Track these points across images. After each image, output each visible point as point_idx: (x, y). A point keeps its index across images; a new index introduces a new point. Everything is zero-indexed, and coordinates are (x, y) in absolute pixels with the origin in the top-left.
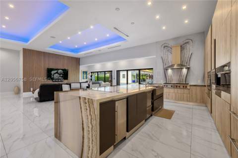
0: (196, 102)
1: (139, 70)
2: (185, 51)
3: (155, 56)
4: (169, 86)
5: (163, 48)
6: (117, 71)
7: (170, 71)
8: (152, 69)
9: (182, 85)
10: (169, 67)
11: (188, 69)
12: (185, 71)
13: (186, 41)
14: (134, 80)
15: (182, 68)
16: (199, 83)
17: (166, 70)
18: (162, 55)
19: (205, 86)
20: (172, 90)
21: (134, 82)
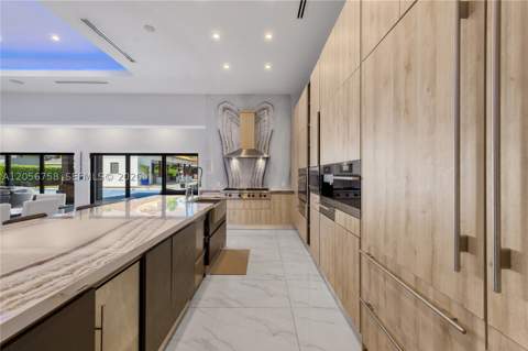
0: (281, 223)
1: (164, 156)
2: (263, 124)
3: (203, 127)
4: (235, 194)
5: (220, 112)
6: (92, 155)
7: (235, 163)
8: (196, 155)
9: (258, 192)
10: (234, 153)
11: (267, 159)
12: (261, 163)
13: (265, 105)
14: (145, 177)
15: (257, 158)
16: (283, 187)
17: (227, 159)
18: (220, 127)
19: (293, 192)
20: (239, 204)
21: (145, 182)
